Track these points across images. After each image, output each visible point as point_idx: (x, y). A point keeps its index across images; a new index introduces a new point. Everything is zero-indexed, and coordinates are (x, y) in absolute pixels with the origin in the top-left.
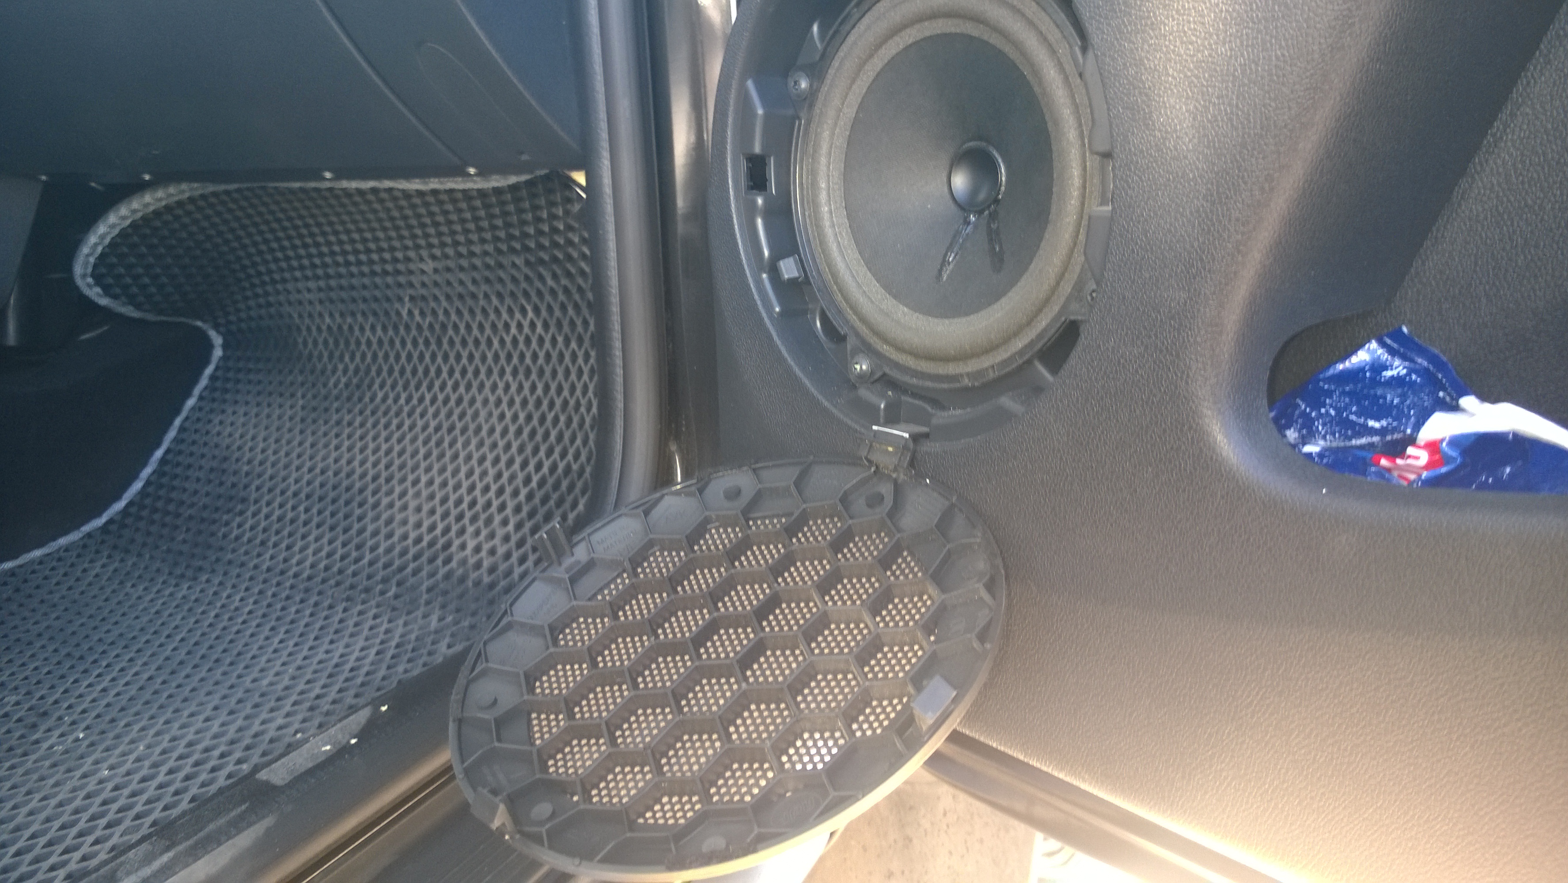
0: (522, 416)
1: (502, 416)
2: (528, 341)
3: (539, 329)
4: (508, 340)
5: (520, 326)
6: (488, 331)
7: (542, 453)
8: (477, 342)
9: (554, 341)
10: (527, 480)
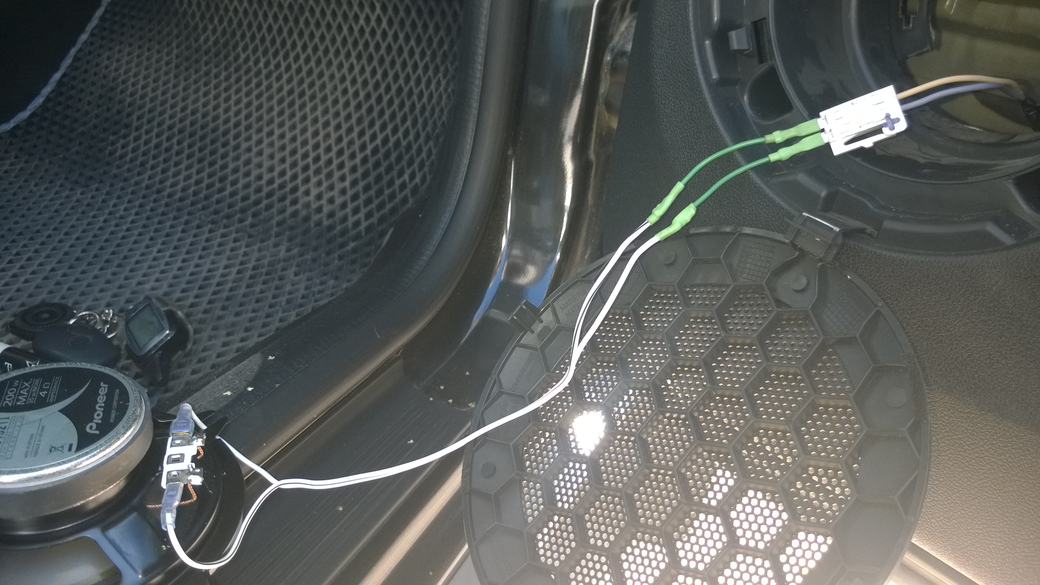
0: (362, 94)
1: (345, 91)
2: (373, 33)
3: (384, 24)
4: (356, 29)
5: (368, 19)
6: (340, 19)
7: (377, 127)
8: (329, 26)
9: (396, 37)
10: (363, 147)
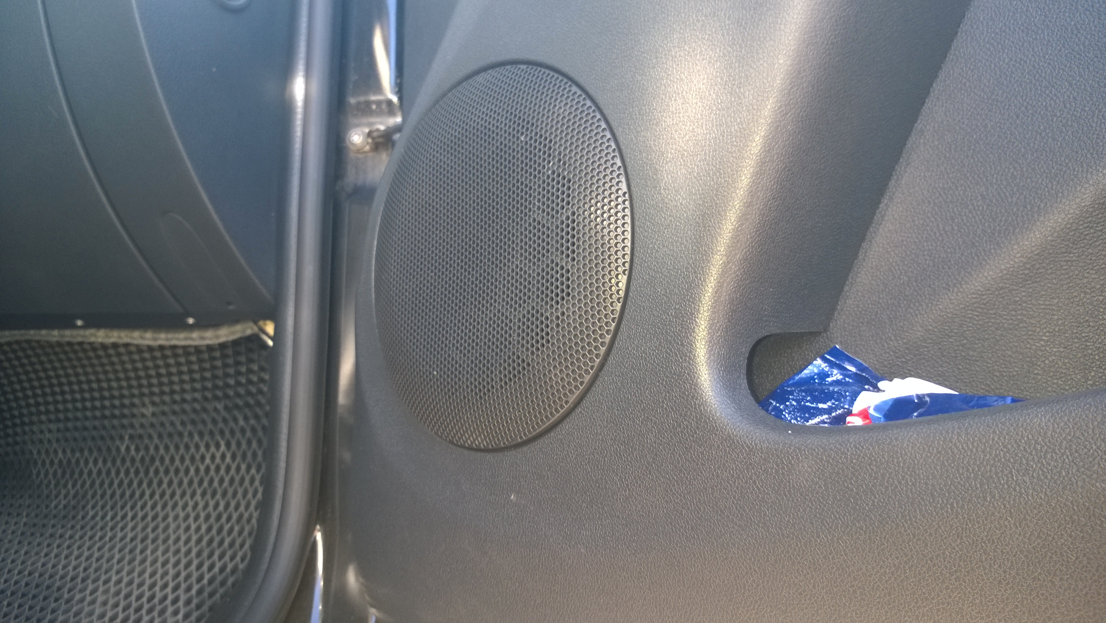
0: (204, 528)
1: (188, 529)
2: (218, 469)
3: (228, 459)
4: (202, 468)
5: (213, 458)
6: (187, 462)
7: (216, 557)
8: (177, 471)
9: (238, 469)
10: (200, 579)
